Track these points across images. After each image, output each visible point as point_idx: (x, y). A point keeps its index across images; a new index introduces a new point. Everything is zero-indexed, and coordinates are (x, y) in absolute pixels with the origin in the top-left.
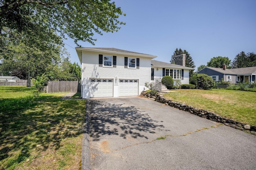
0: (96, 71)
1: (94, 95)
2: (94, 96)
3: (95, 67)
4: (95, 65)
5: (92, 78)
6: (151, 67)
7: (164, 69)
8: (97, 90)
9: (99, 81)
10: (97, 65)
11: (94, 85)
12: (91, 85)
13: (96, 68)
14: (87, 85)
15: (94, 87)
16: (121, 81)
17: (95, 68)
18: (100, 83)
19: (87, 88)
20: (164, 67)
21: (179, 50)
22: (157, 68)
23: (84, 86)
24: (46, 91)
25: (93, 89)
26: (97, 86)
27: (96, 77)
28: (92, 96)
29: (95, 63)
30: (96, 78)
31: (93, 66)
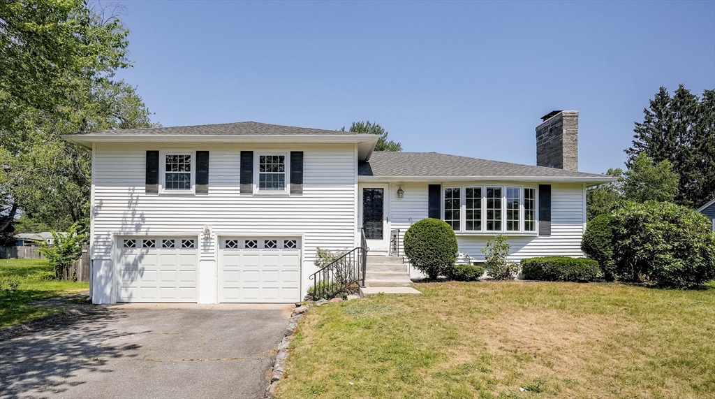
0: (135, 210)
1: (131, 295)
2: (133, 296)
3: (131, 196)
4: (133, 190)
5: (122, 234)
6: (356, 186)
7: (434, 190)
8: (142, 276)
9: (149, 243)
10: (141, 190)
11: (131, 259)
12: (123, 259)
13: (137, 200)
14: (108, 258)
15: (133, 264)
16: (231, 243)
17: (132, 200)
18: (151, 251)
19: (106, 268)
20: (434, 178)
21: (672, 95)
22: (397, 188)
23: (98, 261)
24: (77, 276)
25: (130, 274)
26: (144, 262)
27: (137, 231)
28: (124, 295)
29: (131, 183)
30: (134, 234)
31: (127, 191)
